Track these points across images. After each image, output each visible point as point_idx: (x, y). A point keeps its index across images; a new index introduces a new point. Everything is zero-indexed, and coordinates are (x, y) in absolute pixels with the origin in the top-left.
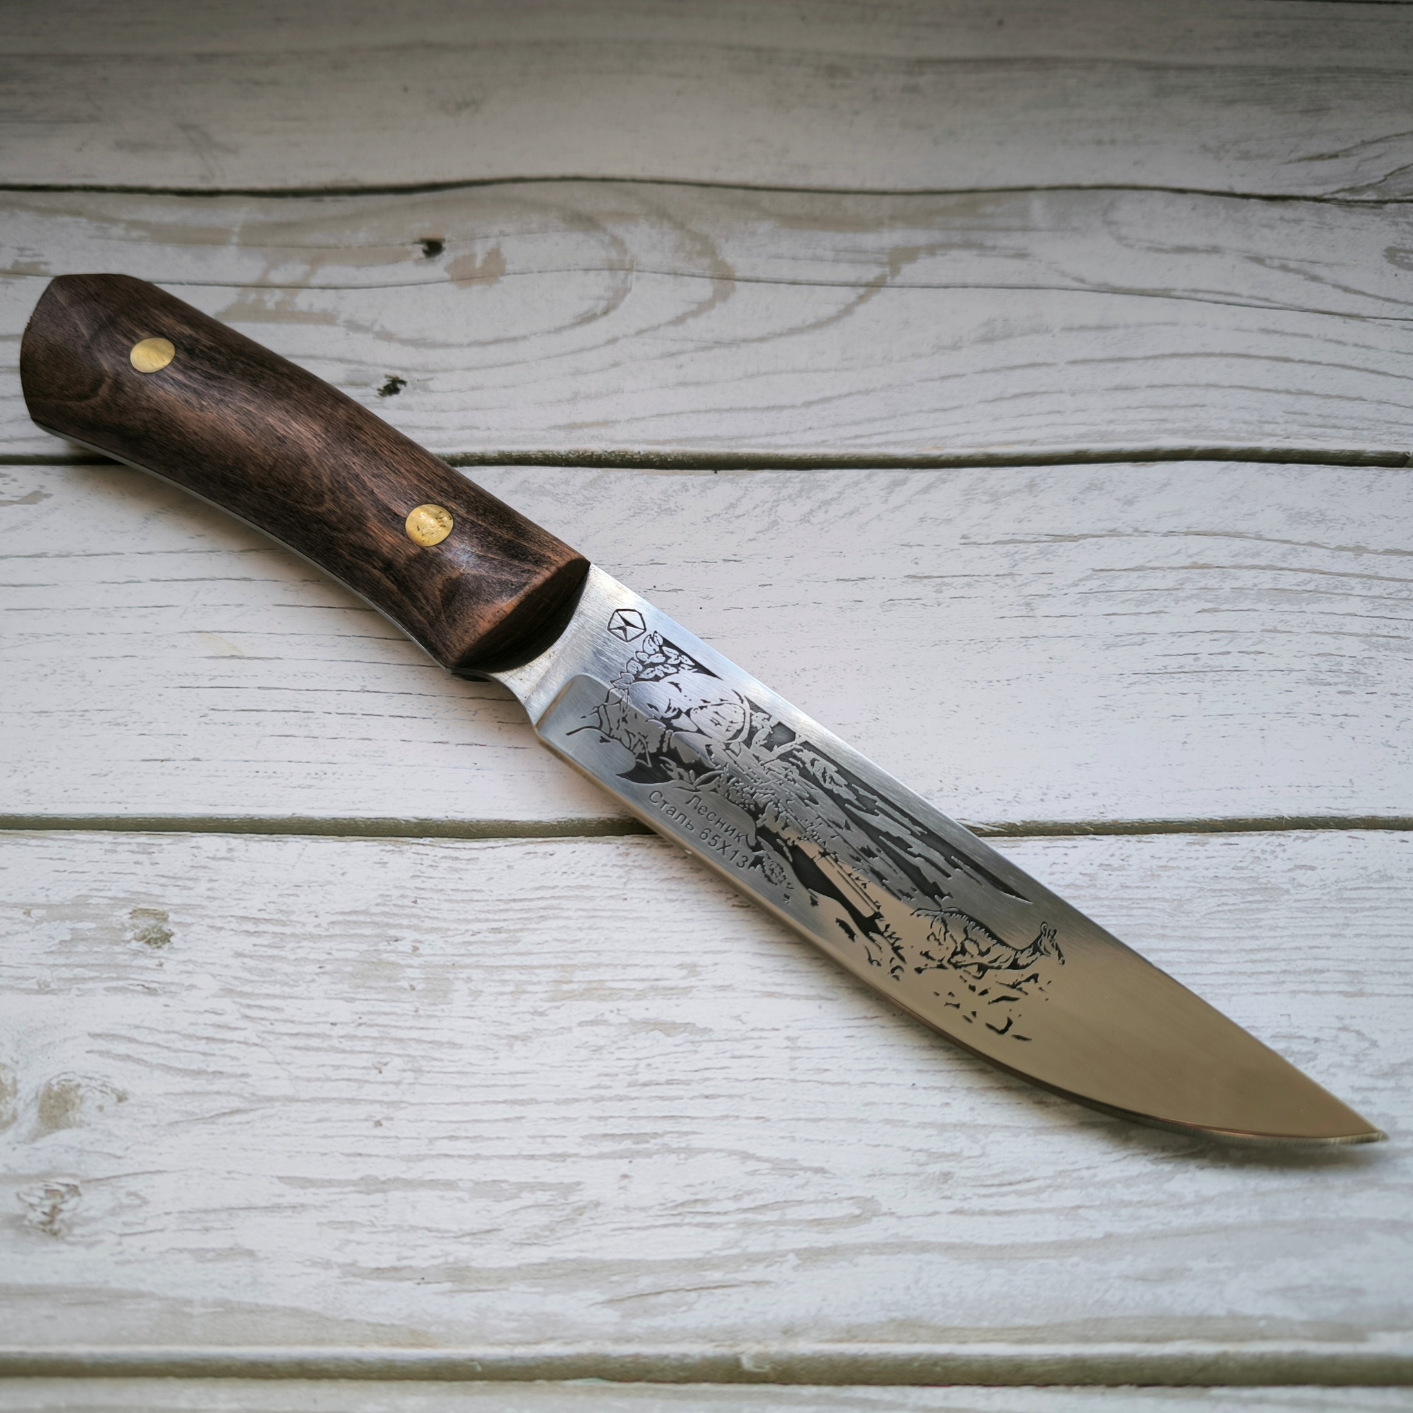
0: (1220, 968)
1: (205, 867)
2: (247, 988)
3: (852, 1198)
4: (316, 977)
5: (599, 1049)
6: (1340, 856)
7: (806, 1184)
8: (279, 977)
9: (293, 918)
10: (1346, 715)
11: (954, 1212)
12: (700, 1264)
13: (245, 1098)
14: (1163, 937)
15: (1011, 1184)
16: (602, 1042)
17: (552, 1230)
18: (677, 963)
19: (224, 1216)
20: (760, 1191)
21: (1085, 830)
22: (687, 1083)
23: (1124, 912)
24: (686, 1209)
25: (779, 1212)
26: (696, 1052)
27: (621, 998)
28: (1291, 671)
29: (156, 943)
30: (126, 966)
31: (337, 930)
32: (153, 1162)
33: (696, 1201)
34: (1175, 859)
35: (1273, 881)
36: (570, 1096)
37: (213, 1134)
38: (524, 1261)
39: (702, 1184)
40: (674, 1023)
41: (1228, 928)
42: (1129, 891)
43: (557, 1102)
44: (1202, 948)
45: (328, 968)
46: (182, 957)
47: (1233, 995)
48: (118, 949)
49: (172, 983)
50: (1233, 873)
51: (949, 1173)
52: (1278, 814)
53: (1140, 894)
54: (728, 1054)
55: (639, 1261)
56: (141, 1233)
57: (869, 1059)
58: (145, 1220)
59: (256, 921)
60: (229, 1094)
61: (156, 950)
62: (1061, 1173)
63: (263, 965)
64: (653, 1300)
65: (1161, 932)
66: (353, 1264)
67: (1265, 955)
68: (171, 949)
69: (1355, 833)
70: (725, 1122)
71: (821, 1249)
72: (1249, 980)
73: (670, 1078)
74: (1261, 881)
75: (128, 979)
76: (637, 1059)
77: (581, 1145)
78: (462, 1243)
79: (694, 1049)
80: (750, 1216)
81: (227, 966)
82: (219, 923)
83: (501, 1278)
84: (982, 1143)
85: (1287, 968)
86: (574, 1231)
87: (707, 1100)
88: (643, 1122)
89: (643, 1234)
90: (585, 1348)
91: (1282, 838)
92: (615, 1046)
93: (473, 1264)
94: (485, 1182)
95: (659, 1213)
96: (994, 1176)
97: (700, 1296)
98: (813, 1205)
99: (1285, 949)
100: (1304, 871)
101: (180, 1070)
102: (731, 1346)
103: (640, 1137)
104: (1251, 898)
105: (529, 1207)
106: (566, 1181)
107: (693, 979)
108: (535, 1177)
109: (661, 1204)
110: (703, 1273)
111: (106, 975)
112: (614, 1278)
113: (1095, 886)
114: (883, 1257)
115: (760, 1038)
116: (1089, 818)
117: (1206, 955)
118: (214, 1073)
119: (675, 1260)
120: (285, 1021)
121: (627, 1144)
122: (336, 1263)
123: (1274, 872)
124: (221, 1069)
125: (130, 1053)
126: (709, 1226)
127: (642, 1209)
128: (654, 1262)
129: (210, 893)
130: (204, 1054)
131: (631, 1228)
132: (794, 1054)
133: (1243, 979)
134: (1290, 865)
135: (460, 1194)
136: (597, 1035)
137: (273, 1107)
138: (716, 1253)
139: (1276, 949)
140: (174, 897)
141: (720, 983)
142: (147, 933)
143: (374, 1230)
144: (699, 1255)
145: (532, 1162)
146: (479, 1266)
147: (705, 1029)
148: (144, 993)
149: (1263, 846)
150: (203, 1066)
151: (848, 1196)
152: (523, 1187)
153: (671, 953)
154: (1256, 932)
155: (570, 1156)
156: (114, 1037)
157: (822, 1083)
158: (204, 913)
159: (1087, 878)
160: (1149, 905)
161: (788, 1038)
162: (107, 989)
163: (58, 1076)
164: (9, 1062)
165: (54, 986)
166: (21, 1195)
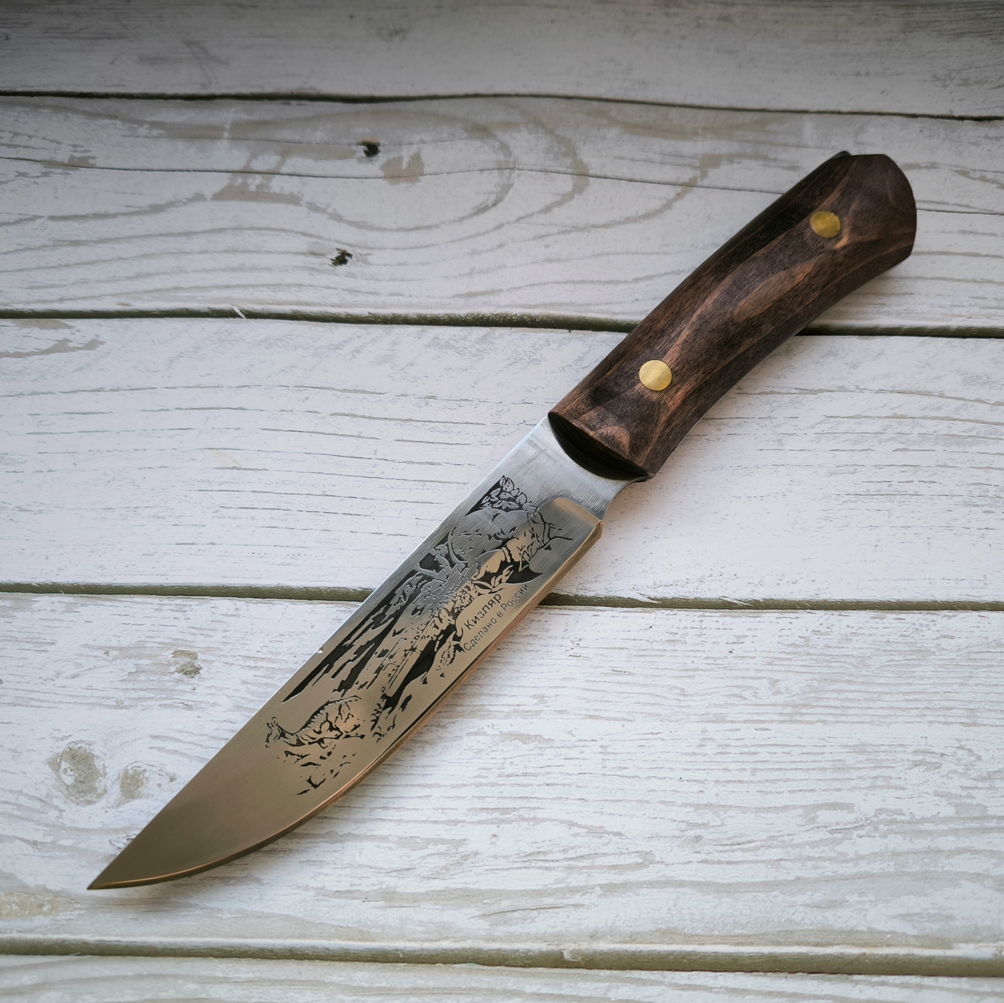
0: (885, 705)
1: (221, 622)
2: (249, 705)
3: (637, 852)
5: (480, 751)
6: (971, 629)
7: (609, 843)
9: (279, 658)
10: (987, 529)
11: (701, 862)
12: (540, 893)
14: (849, 682)
15: (739, 844)
16: (481, 747)
17: (448, 870)
18: (531, 694)
20: (579, 847)
21: (805, 606)
22: (536, 775)
23: (826, 664)
24: (533, 858)
25: (591, 860)
26: (542, 754)
27: (495, 717)
28: (953, 496)
29: (190, 674)
30: (172, 690)
33: (539, 853)
34: (862, 628)
35: (925, 645)
36: (460, 783)
38: (430, 889)
39: (543, 842)
40: (529, 735)
41: (892, 677)
42: (830, 649)
43: (453, 787)
44: (875, 690)
46: (207, 684)
47: (892, 723)
48: (166, 678)
49: (202, 702)
50: (900, 639)
51: (700, 836)
52: (933, 599)
53: (837, 652)
54: (563, 757)
55: (502, 891)
57: (653, 761)
59: (255, 659)
61: (191, 679)
62: (771, 838)
63: (261, 690)
64: (510, 915)
65: (849, 678)
66: (323, 888)
67: (915, 697)
68: (200, 678)
69: (983, 613)
70: (559, 802)
71: (616, 884)
72: (903, 713)
73: (525, 772)
74: (917, 645)
75: (173, 699)
76: (504, 759)
77: (467, 815)
78: (391, 876)
79: (541, 752)
80: (573, 863)
81: (237, 690)
82: (231, 660)
83: (415, 899)
84: (722, 817)
85: (928, 706)
86: (462, 870)
87: (548, 787)
88: (507, 800)
89: (504, 873)
90: (467, 944)
91: (934, 616)
92: (490, 749)
93: (398, 890)
94: (406, 838)
95: (515, 860)
96: (728, 839)
97: (539, 913)
98: (613, 856)
99: (928, 693)
100: (946, 639)
102: (558, 945)
103: (505, 811)
104: (910, 657)
105: (433, 854)
106: (457, 838)
107: (542, 705)
108: (437, 835)
109: (516, 854)
110: (542, 899)
111: (159, 696)
112: (486, 901)
113: (808, 645)
114: (656, 890)
115: (584, 746)
116: (808, 598)
117: (876, 695)
119: (524, 890)
121: (496, 815)
122: (312, 887)
123: (927, 639)
125: (177, 748)
126: (547, 868)
127: (505, 857)
128: (511, 891)
129: (224, 640)
131: (498, 869)
132: (605, 757)
133: (899, 713)
134: (938, 635)
135: (390, 845)
136: (478, 742)
138: (550, 886)
139: (922, 693)
140: (200, 642)
141: (559, 708)
142: (184, 667)
143: (336, 866)
144: (540, 887)
145: (435, 825)
146: (402, 891)
147: (549, 739)
148: (184, 708)
149: (921, 621)
151: (634, 851)
152: (429, 841)
153: (528, 687)
154: (910, 681)
155: (460, 822)
156: (166, 738)
157: (622, 777)
158: (221, 653)
159: (803, 640)
160: (842, 660)
161: (602, 747)
162: (160, 706)
163: (132, 764)
164: (100, 754)
165: (126, 703)
166: (112, 841)
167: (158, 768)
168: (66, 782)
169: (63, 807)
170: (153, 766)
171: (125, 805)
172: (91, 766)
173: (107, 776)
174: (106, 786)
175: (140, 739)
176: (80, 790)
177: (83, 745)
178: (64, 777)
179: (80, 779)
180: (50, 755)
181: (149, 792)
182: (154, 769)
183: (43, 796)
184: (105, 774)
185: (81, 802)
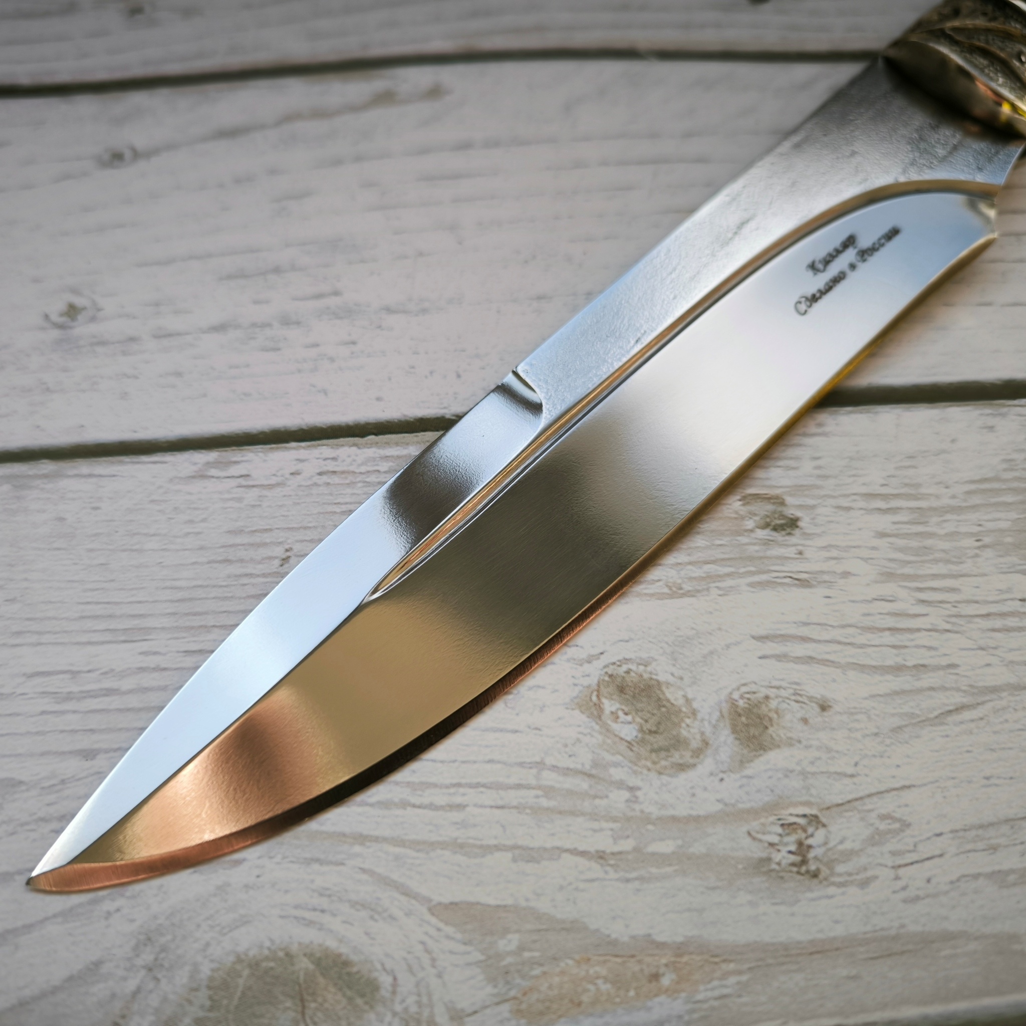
2: (908, 570)
4: (977, 551)
8: (938, 555)
9: (923, 490)
13: (964, 691)
19: (1005, 829)
29: (784, 530)
30: (761, 558)
31: (976, 500)
32: (894, 777)
37: (947, 736)
45: (987, 540)
46: (819, 542)
49: (822, 572)
56: (917, 862)
58: (915, 846)
59: (885, 497)
60: (944, 689)
61: (787, 538)
63: (914, 543)
68: (803, 534)
75: (770, 571)
81: (874, 548)
82: (844, 503)
101: (875, 668)
111: (742, 570)
118: (915, 666)
120: (968, 602)
124: (921, 662)
125: (810, 654)
129: (818, 472)
130: (894, 647)
137: (1001, 698)
142: (768, 520)
148: (795, 585)
150: (899, 660)
156: (784, 638)
158: (823, 493)
162: (751, 585)
163: (738, 689)
164: (671, 679)
165: (687, 587)
166: (754, 834)
167: (791, 691)
168: (622, 735)
169: (633, 781)
170: (778, 688)
171: (752, 764)
172: (660, 703)
173: (699, 716)
174: (702, 734)
175: (737, 644)
176: (656, 746)
177: (633, 667)
178: (615, 726)
179: (647, 726)
180: (576, 691)
181: (789, 735)
182: (783, 693)
183: (587, 767)
184: (694, 713)
185: (665, 767)
